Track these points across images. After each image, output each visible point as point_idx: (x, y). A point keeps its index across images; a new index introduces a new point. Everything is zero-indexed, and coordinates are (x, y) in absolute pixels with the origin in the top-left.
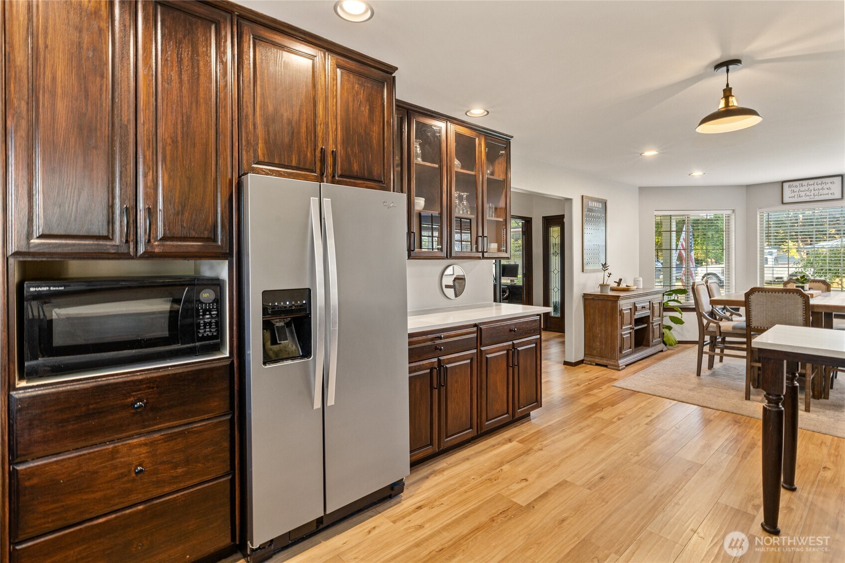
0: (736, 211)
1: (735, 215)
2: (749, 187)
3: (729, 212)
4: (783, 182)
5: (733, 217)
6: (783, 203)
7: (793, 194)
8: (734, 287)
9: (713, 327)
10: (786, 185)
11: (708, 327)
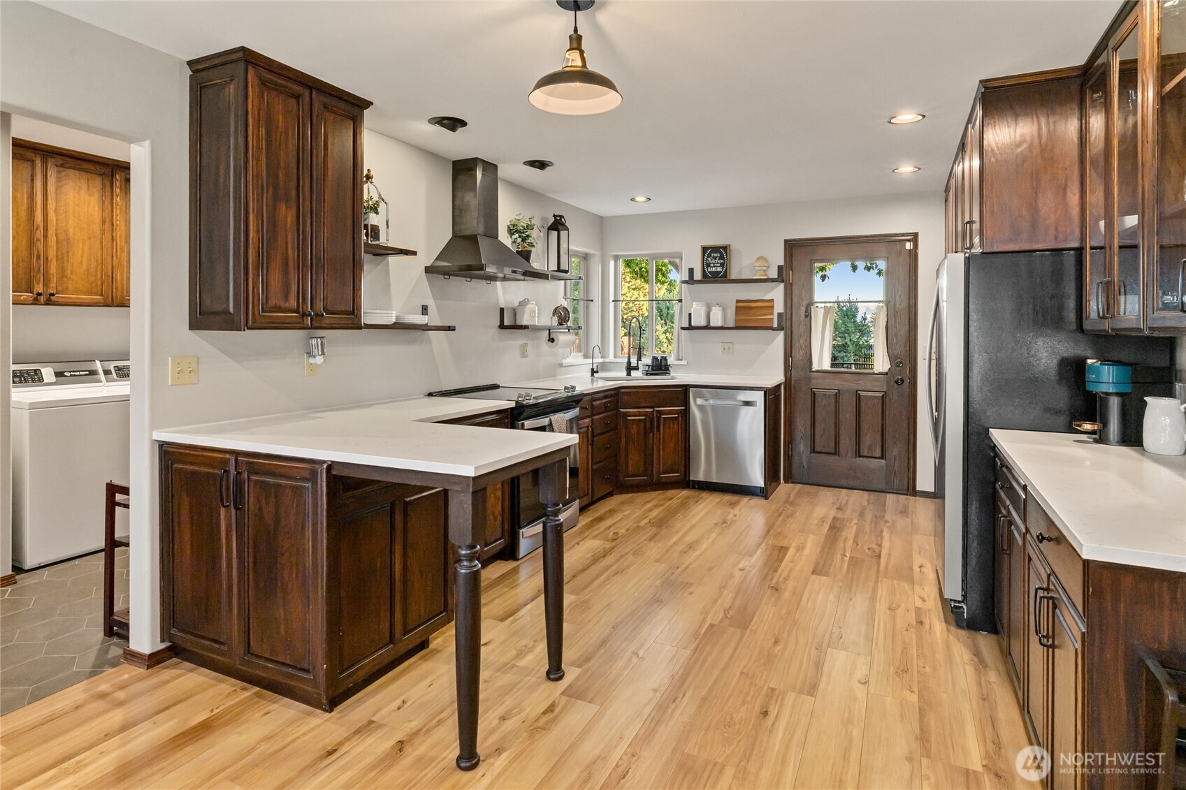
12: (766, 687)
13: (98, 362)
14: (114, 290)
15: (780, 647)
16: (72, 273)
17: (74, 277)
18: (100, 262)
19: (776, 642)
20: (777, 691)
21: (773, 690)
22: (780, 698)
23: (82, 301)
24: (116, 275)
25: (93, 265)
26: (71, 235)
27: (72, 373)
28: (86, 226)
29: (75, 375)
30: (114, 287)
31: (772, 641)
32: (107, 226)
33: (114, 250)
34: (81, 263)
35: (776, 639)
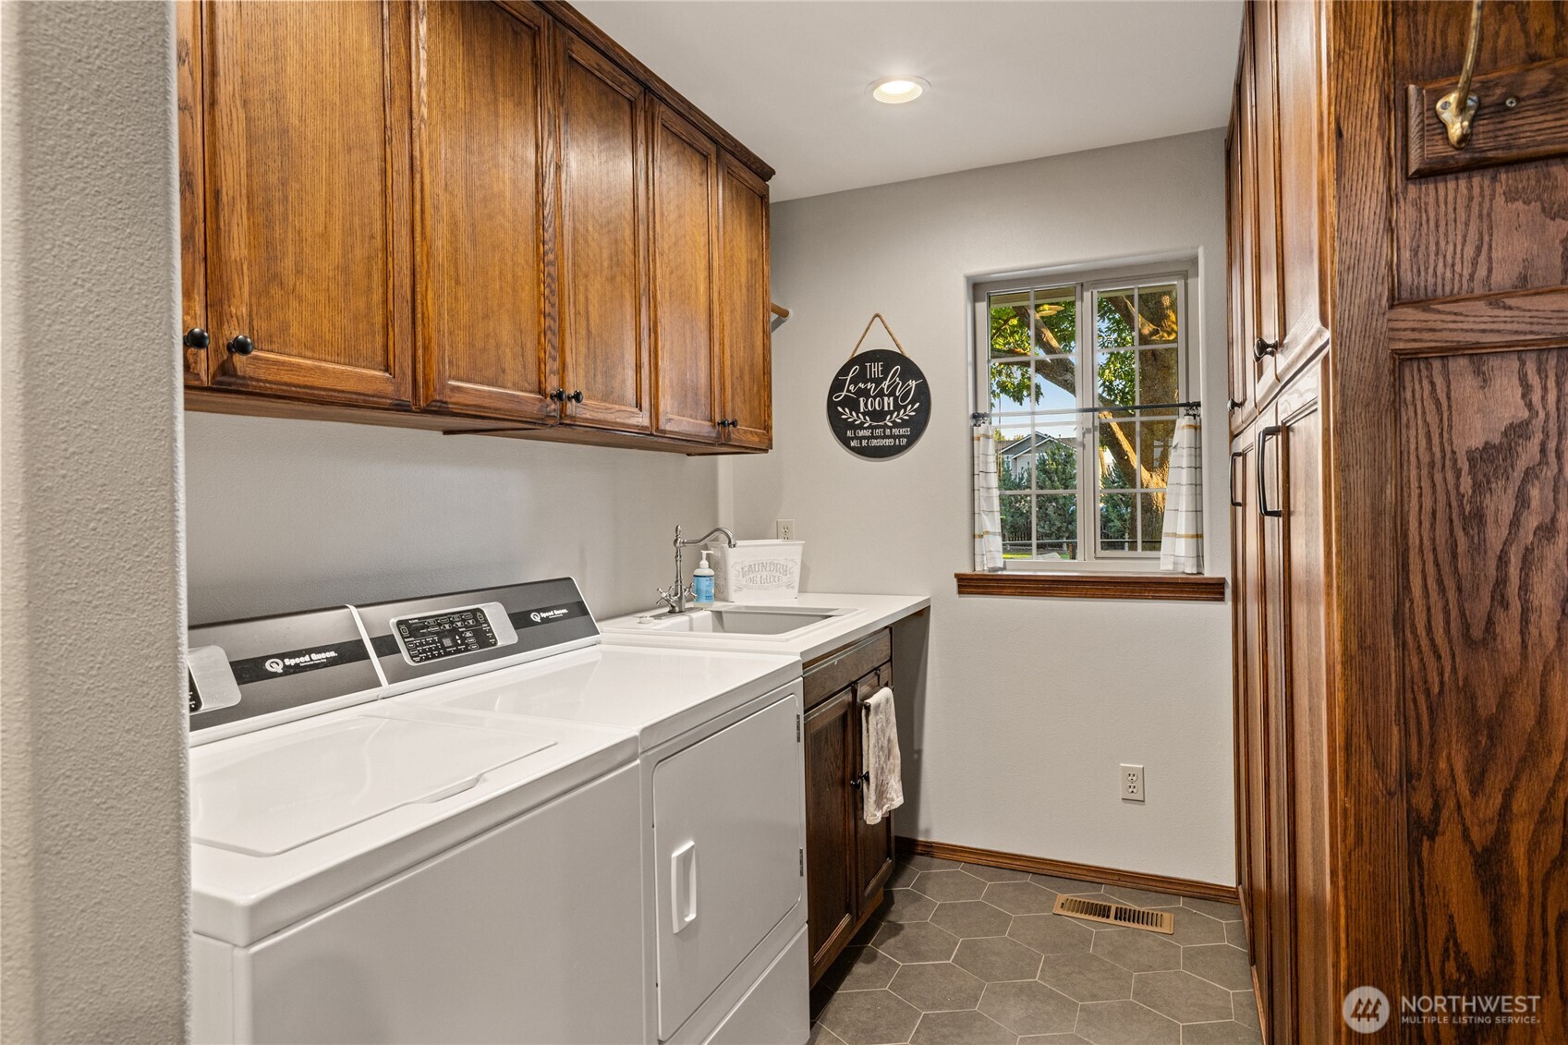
13: (352, 608)
14: (420, 352)
16: (299, 272)
17: (305, 288)
18: (378, 242)
23: (329, 383)
24: (425, 297)
25: (359, 253)
26: (295, 121)
27: (288, 662)
28: (337, 99)
29: (297, 669)
30: (420, 344)
32: (396, 113)
33: (418, 207)
34: (325, 235)
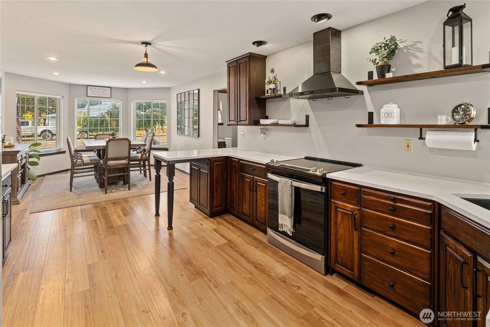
0: (65, 97)
1: (64, 99)
2: (71, 85)
3: (60, 97)
4: (88, 86)
5: (63, 100)
6: (87, 96)
7: (92, 93)
8: (63, 140)
9: (79, 162)
10: (89, 87)
11: (76, 162)
12: (108, 258)
15: (113, 275)
19: (117, 277)
20: (103, 259)
21: (105, 259)
22: (100, 258)
31: (119, 276)
35: (118, 278)
